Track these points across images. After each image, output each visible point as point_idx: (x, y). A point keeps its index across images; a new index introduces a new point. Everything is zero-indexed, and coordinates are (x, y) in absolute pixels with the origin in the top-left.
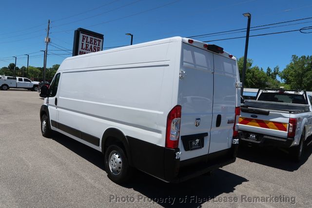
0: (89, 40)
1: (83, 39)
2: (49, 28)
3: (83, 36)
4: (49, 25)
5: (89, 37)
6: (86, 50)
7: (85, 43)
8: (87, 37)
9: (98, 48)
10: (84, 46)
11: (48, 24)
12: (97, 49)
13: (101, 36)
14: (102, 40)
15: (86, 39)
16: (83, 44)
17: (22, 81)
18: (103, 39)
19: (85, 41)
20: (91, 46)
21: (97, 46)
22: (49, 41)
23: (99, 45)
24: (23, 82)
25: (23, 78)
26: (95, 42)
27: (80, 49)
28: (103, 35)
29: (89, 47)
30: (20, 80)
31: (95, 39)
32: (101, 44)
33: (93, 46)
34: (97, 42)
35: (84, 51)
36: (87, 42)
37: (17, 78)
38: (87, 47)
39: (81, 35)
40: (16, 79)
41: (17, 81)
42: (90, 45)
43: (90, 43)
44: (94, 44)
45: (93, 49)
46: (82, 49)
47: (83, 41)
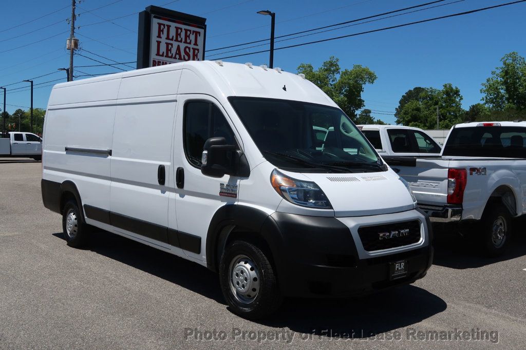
0: (173, 33)
1: (160, 31)
2: (74, 16)
3: (160, 24)
4: (74, 10)
5: (173, 25)
6: (167, 56)
7: (163, 40)
8: (169, 27)
9: (194, 49)
10: (163, 49)
11: (71, 7)
12: (191, 54)
13: (200, 22)
14: (202, 31)
15: (165, 31)
16: (159, 43)
17: (22, 140)
18: (204, 28)
19: (164, 36)
20: (179, 47)
21: (192, 46)
22: (76, 45)
23: (196, 44)
24: (25, 142)
25: (24, 134)
26: (186, 36)
27: (153, 56)
28: (204, 20)
29: (174, 51)
30: (19, 137)
31: (186, 30)
32: (200, 40)
33: (183, 46)
34: (192, 37)
35: (164, 59)
36: (168, 38)
37: (12, 134)
38: (168, 50)
39: (155, 22)
40: (9, 136)
41: (12, 141)
42: (175, 44)
43: (177, 40)
44: (185, 42)
45: (183, 53)
46: (158, 54)
47: (159, 36)
